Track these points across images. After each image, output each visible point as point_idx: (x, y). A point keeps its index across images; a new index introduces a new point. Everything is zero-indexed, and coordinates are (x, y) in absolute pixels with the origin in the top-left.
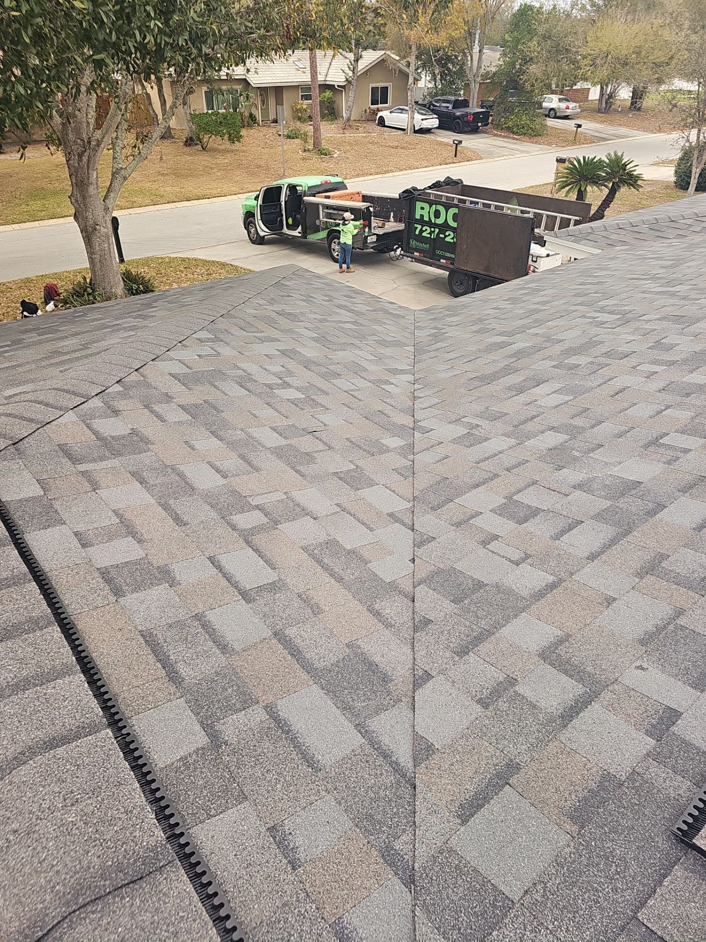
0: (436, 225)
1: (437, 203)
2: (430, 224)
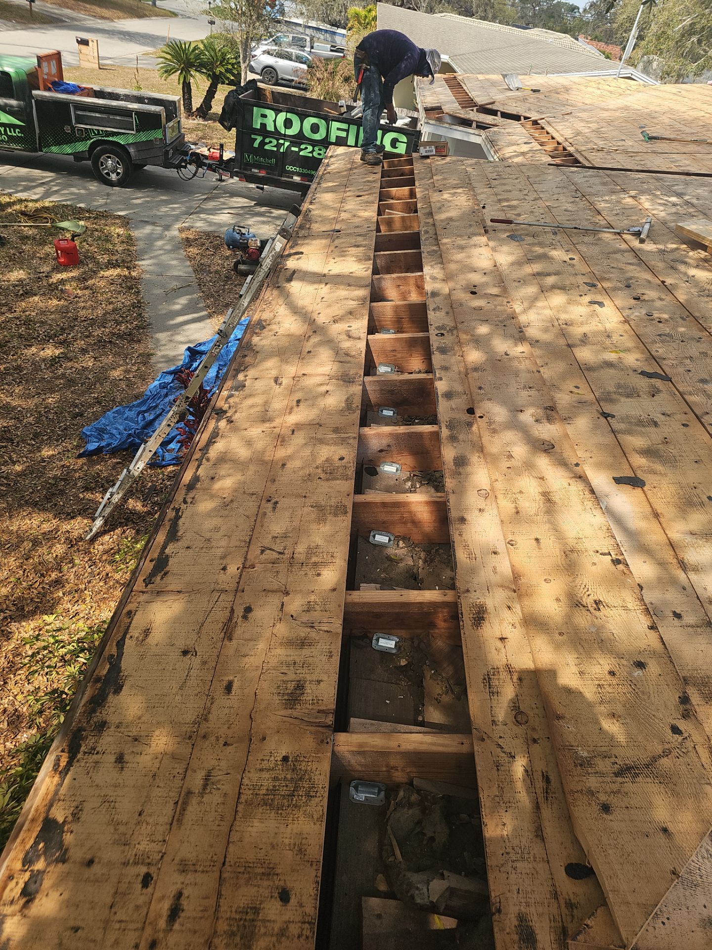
0: (285, 137)
1: (289, 111)
2: (276, 134)
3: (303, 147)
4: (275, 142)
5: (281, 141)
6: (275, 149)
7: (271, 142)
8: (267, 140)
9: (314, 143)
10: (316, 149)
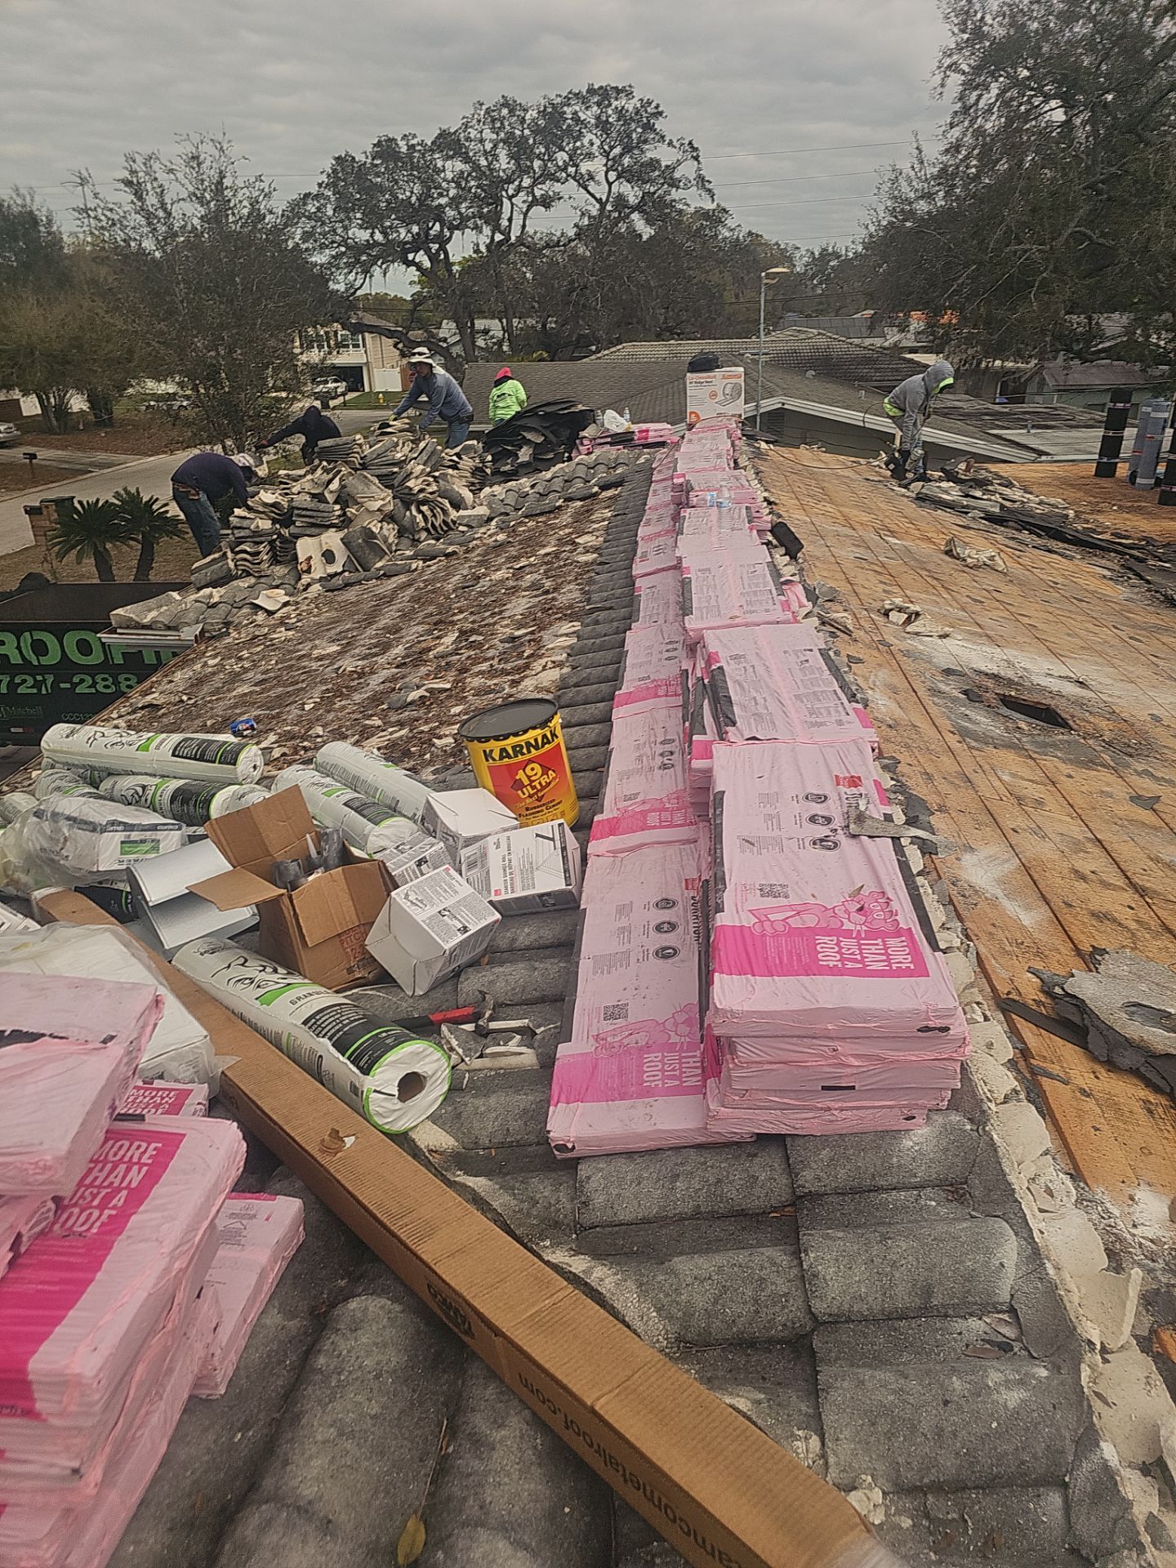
0: (44, 669)
1: (32, 628)
2: (26, 667)
3: (76, 680)
4: (30, 681)
5: (39, 678)
6: (35, 691)
7: (24, 681)
8: (17, 680)
9: (92, 670)
10: (98, 678)
